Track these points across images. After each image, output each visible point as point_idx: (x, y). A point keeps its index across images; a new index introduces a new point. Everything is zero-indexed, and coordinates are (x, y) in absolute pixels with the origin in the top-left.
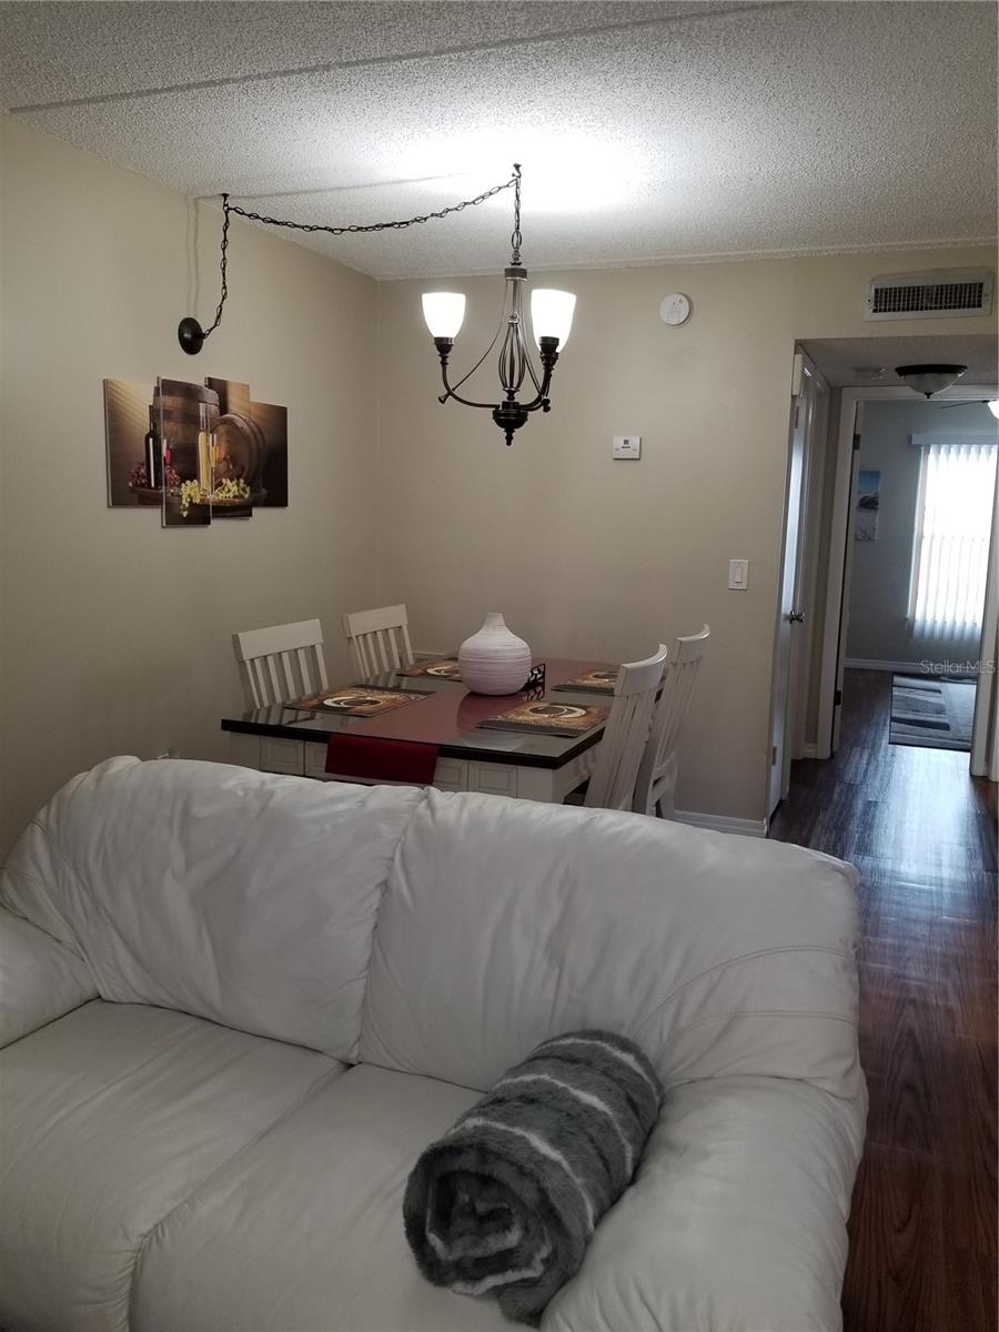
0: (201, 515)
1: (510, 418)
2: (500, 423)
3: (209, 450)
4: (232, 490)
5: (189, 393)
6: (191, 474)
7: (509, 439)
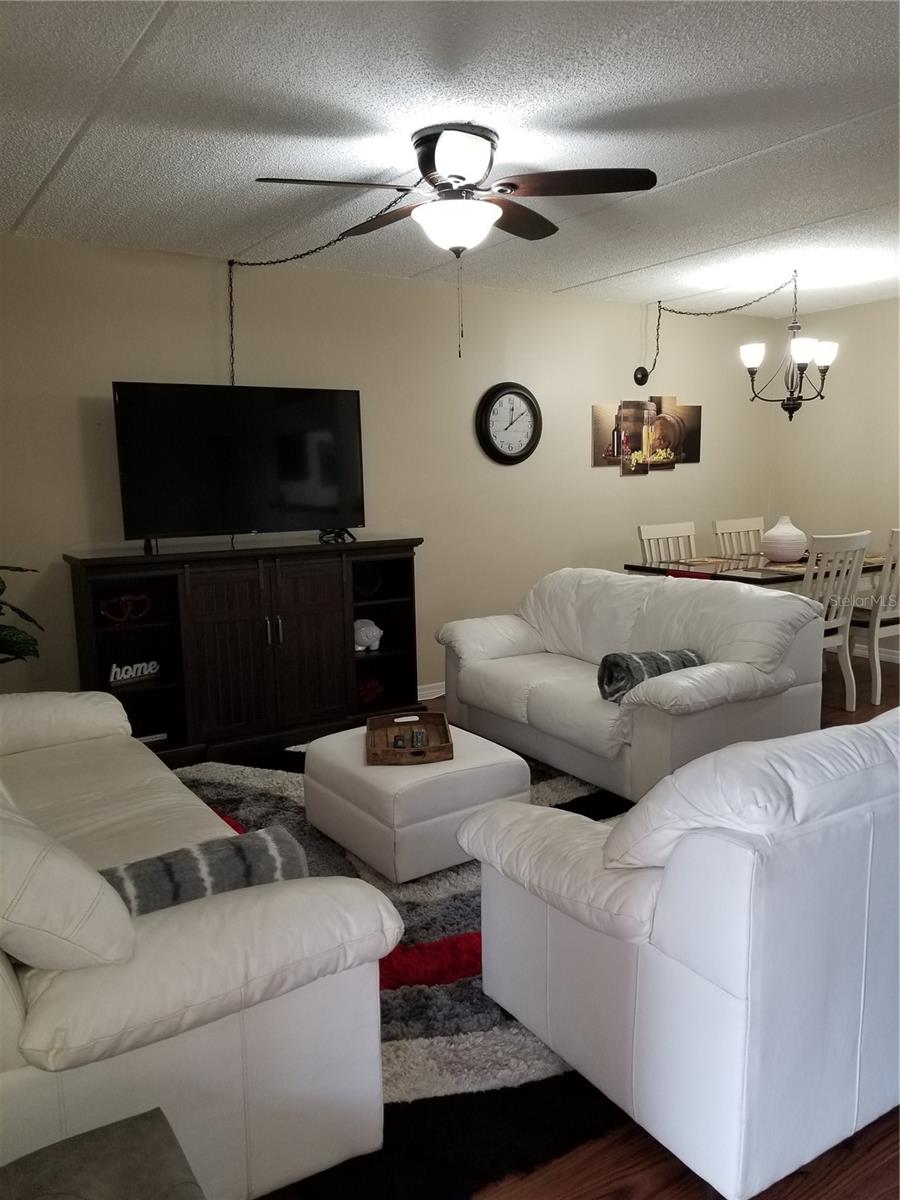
0: (643, 469)
1: (792, 406)
2: (785, 409)
3: (649, 435)
4: (662, 455)
5: (639, 406)
6: (638, 447)
7: (791, 418)
